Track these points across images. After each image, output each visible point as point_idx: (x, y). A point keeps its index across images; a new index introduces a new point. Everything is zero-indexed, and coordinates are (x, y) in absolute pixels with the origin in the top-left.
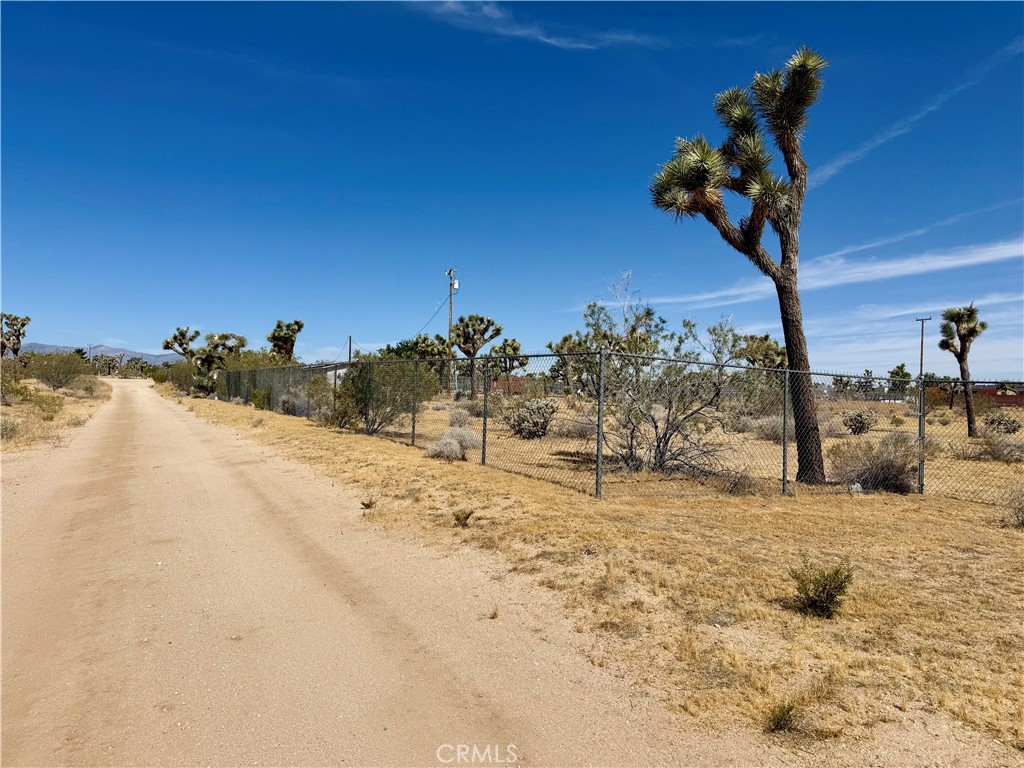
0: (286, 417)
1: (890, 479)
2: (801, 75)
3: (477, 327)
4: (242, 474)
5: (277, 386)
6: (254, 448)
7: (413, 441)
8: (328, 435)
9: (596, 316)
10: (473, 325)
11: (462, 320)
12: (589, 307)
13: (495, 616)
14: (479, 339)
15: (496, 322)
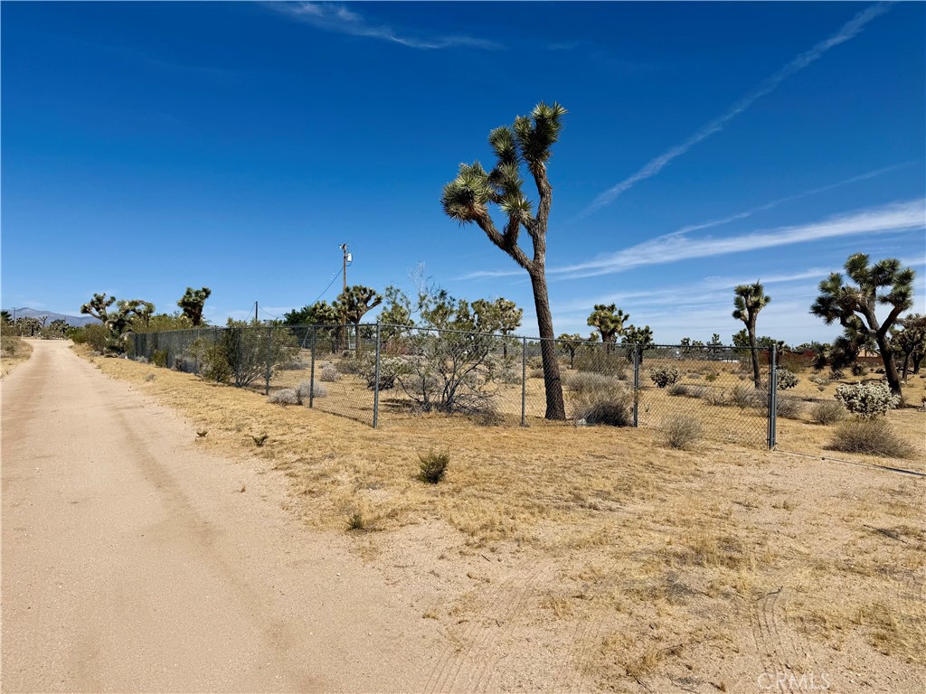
0: (178, 373)
1: (610, 416)
2: (541, 120)
3: (360, 296)
4: (121, 415)
6: (139, 397)
7: (267, 392)
8: (204, 388)
9: (394, 297)
10: (357, 295)
11: (347, 290)
12: (387, 289)
13: (243, 490)
14: (362, 306)
15: (377, 293)
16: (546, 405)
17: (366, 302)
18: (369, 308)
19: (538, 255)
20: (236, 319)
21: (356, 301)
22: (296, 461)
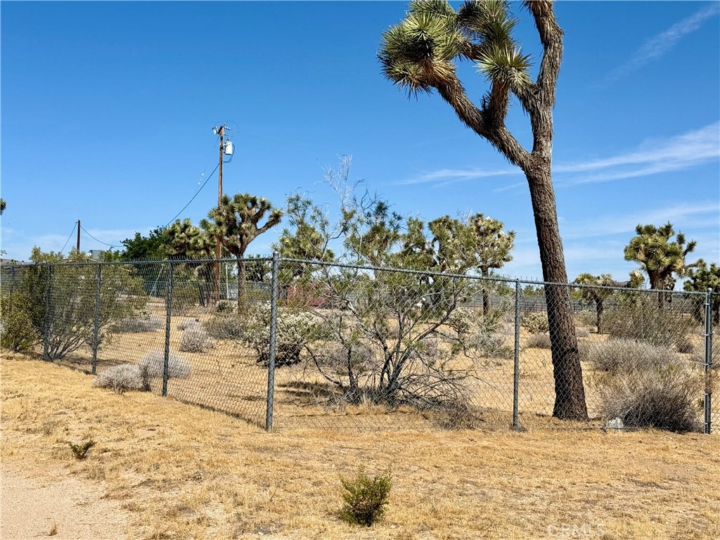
3: (246, 211)
7: (94, 368)
9: (301, 213)
10: (241, 209)
11: (225, 201)
12: (291, 200)
13: (53, 533)
14: (249, 228)
15: (273, 206)
16: (554, 394)
17: (255, 220)
18: (259, 231)
19: (540, 143)
20: (45, 250)
21: (239, 219)
22: (142, 483)
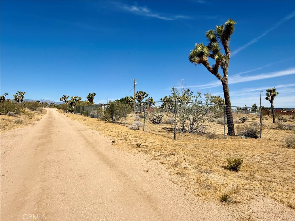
0: (92, 118)
1: (252, 134)
3: (142, 94)
4: (81, 133)
5: (89, 110)
6: (84, 127)
7: (125, 125)
8: (103, 123)
9: (174, 91)
10: (141, 94)
11: (137, 92)
12: (172, 88)
14: (142, 97)
15: (147, 93)
16: (228, 131)
17: (143, 96)
18: (144, 98)
19: (226, 75)
21: (140, 96)
22: (159, 156)
